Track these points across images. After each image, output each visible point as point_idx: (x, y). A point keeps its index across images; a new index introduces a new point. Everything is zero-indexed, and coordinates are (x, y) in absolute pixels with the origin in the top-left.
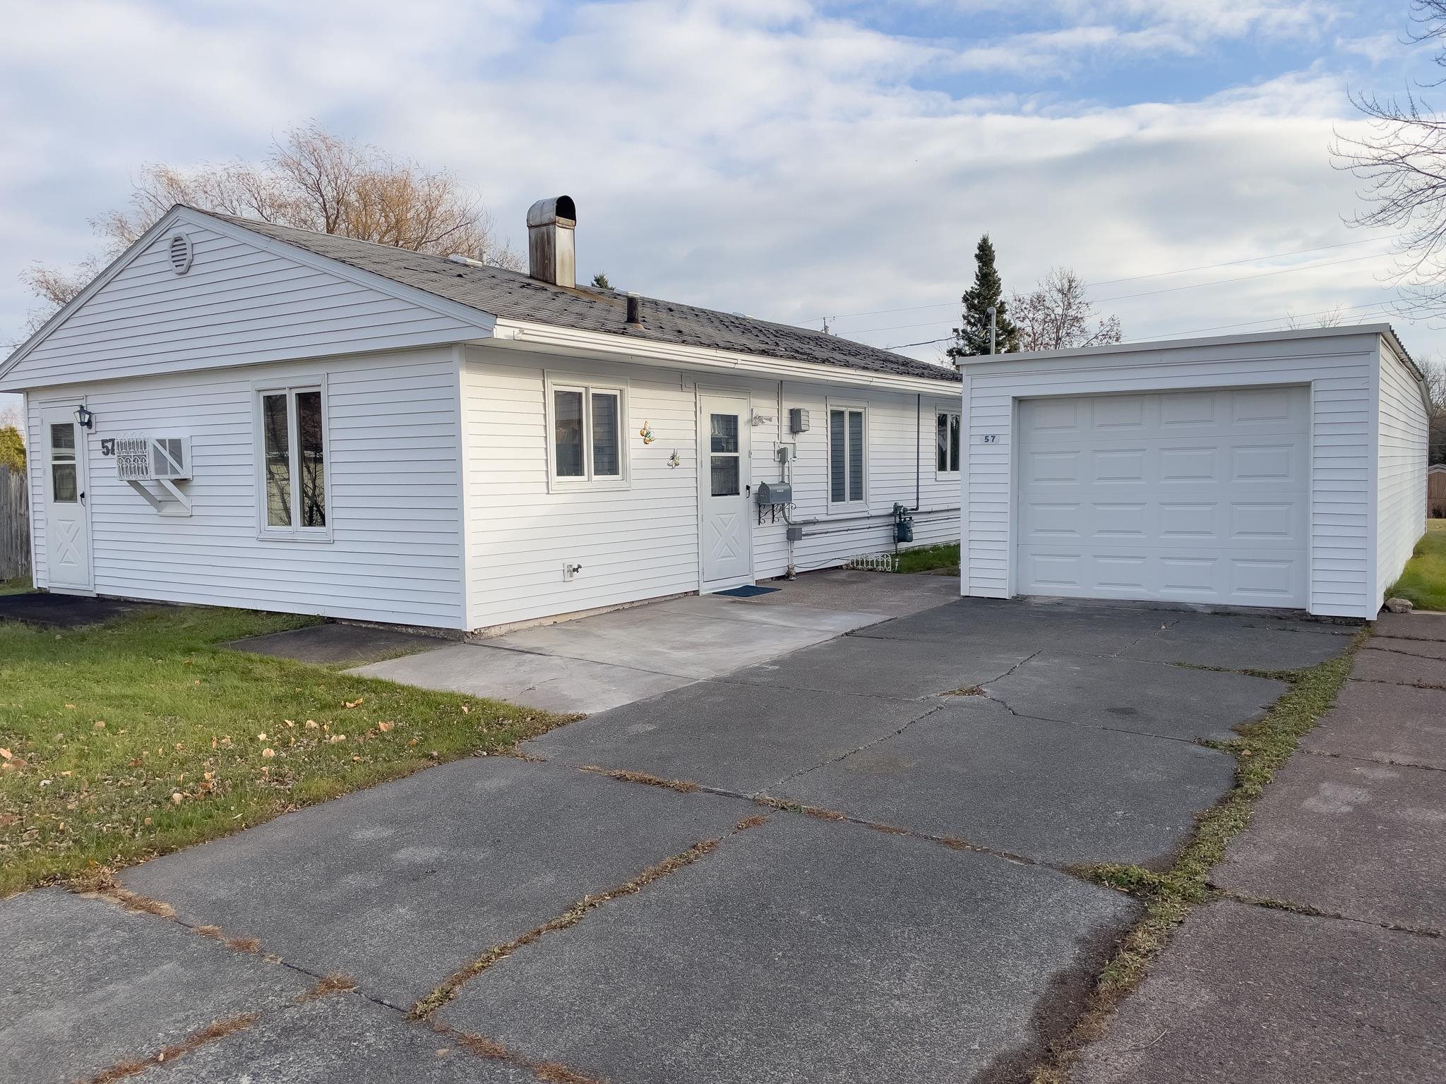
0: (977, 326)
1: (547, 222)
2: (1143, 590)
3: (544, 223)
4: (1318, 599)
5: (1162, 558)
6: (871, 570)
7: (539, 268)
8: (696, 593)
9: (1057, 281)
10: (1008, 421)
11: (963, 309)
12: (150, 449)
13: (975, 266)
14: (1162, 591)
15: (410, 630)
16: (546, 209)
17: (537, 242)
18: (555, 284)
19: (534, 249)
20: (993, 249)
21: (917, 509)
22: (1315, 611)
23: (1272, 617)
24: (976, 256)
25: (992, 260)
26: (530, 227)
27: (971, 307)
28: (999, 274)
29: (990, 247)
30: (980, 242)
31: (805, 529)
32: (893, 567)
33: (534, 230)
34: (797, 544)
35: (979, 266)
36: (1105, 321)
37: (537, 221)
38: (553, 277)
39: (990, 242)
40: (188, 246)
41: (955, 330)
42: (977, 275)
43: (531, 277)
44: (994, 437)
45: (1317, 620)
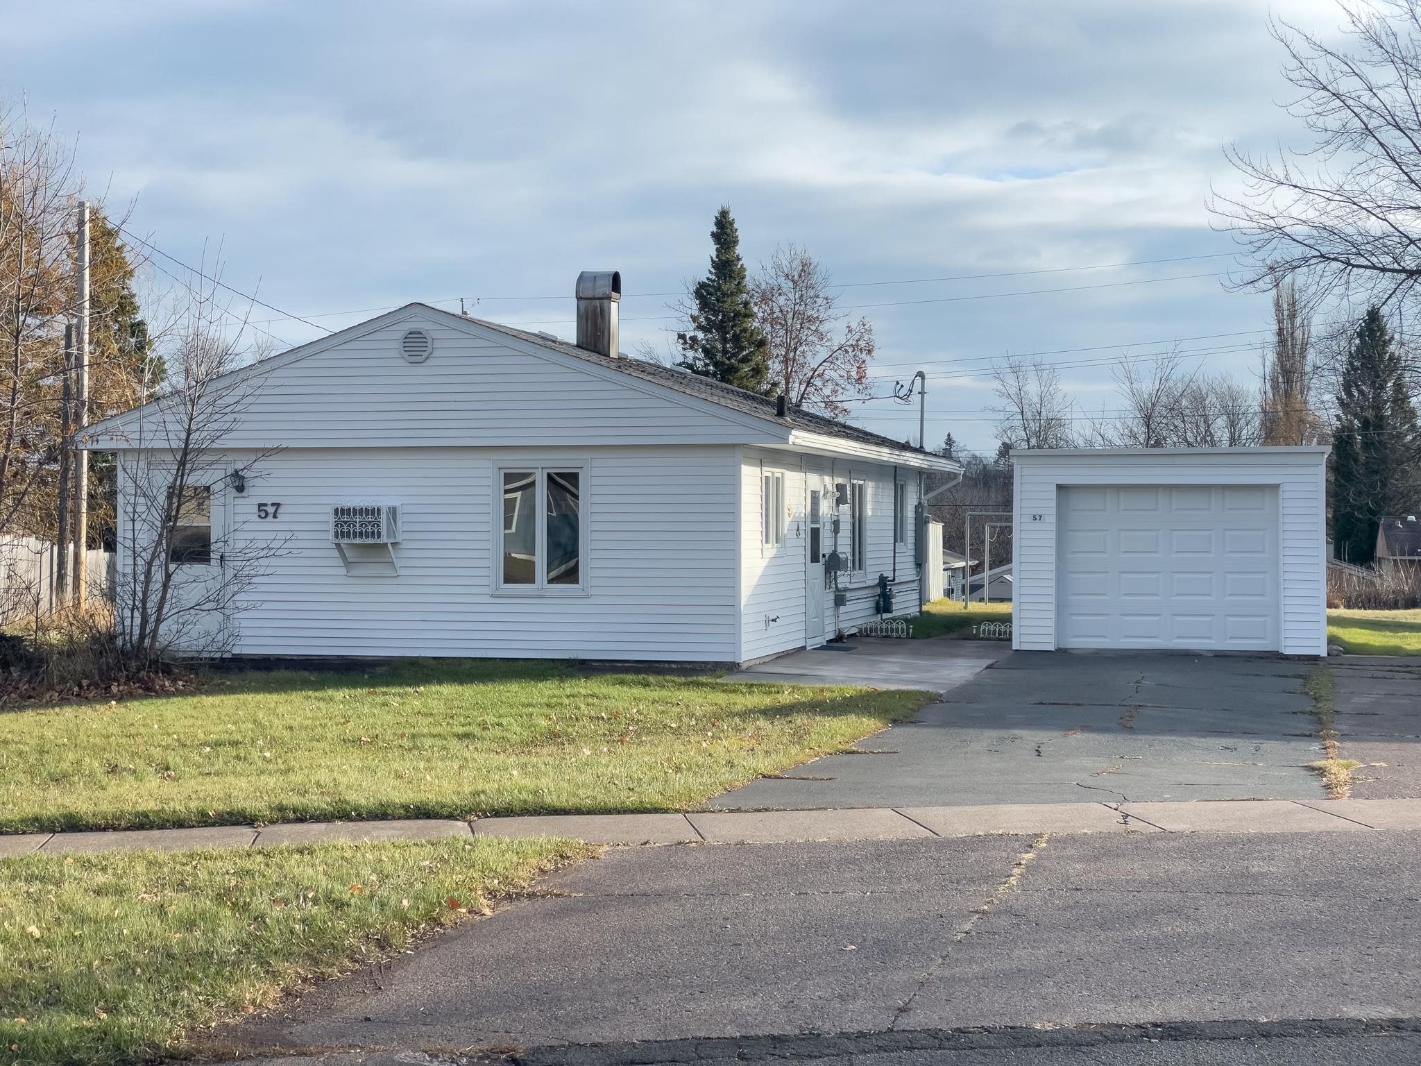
0: (711, 333)
1: (601, 296)
2: (1159, 641)
3: (597, 296)
4: (1288, 643)
5: (1174, 615)
6: (886, 637)
7: (589, 339)
8: (804, 648)
9: (785, 263)
10: (1053, 504)
11: (693, 306)
12: (383, 516)
13: (711, 249)
14: (1174, 641)
15: (674, 666)
16: (600, 282)
17: (587, 316)
18: (609, 356)
19: (584, 321)
20: (735, 226)
21: (894, 580)
22: (1287, 652)
23: (1257, 657)
24: (713, 235)
25: (736, 242)
26: (579, 298)
27: (704, 305)
28: (745, 262)
29: (732, 224)
30: (717, 215)
31: (848, 595)
32: (908, 633)
33: (583, 303)
34: (842, 609)
35: (717, 249)
36: (854, 325)
37: (589, 294)
38: (606, 349)
39: (732, 216)
40: (429, 340)
41: (681, 337)
42: (713, 261)
43: (578, 346)
44: (1041, 516)
45: (1287, 658)
